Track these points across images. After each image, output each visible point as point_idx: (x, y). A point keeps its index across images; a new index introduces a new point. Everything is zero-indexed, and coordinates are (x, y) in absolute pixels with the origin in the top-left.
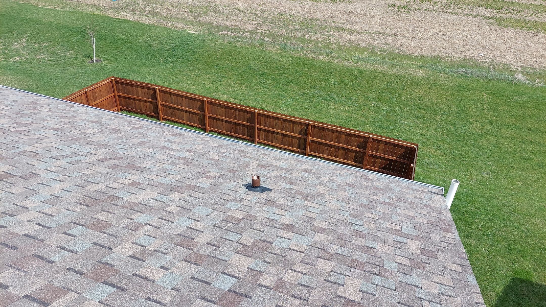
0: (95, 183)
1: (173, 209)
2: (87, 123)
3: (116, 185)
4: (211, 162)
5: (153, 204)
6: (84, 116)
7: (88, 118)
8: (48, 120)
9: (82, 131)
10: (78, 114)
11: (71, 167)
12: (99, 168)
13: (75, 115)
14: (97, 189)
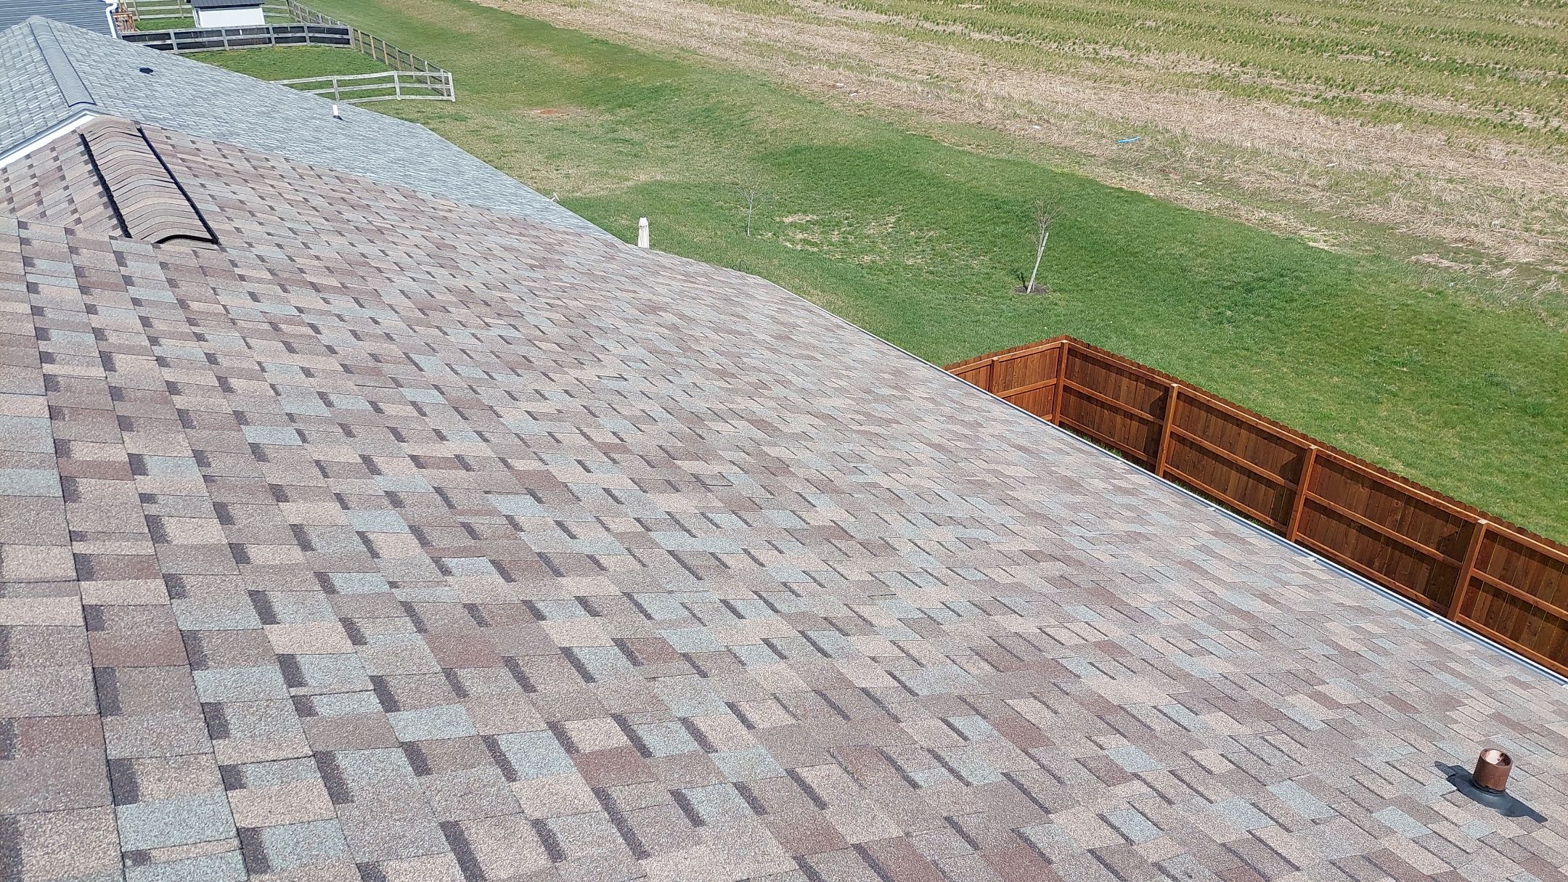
0: (1015, 612)
1: (1210, 758)
2: (1005, 446)
3: (1063, 635)
4: (1333, 652)
5: (1158, 725)
6: (999, 429)
7: (1008, 435)
8: (924, 421)
9: (994, 466)
10: (988, 419)
11: (964, 554)
12: (1026, 575)
13: (980, 420)
14: (1020, 631)
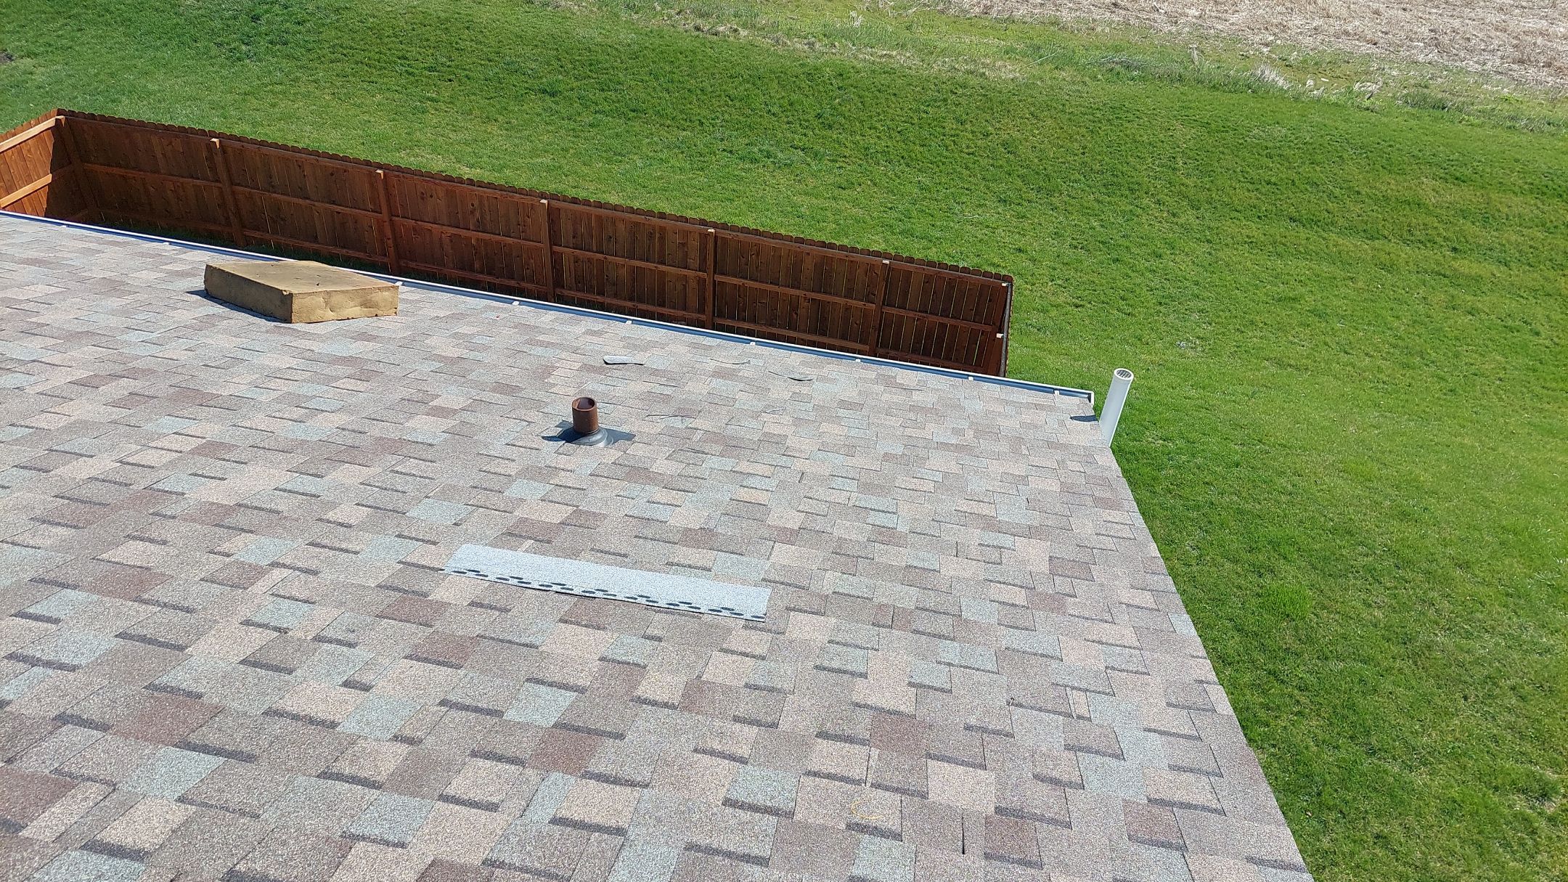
4: (437, 365)
